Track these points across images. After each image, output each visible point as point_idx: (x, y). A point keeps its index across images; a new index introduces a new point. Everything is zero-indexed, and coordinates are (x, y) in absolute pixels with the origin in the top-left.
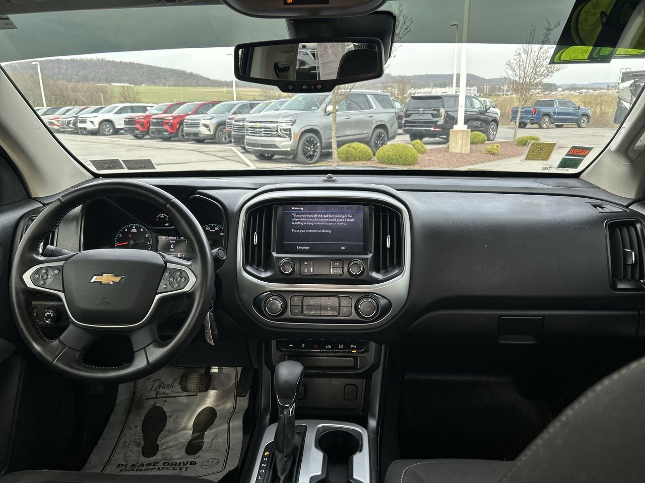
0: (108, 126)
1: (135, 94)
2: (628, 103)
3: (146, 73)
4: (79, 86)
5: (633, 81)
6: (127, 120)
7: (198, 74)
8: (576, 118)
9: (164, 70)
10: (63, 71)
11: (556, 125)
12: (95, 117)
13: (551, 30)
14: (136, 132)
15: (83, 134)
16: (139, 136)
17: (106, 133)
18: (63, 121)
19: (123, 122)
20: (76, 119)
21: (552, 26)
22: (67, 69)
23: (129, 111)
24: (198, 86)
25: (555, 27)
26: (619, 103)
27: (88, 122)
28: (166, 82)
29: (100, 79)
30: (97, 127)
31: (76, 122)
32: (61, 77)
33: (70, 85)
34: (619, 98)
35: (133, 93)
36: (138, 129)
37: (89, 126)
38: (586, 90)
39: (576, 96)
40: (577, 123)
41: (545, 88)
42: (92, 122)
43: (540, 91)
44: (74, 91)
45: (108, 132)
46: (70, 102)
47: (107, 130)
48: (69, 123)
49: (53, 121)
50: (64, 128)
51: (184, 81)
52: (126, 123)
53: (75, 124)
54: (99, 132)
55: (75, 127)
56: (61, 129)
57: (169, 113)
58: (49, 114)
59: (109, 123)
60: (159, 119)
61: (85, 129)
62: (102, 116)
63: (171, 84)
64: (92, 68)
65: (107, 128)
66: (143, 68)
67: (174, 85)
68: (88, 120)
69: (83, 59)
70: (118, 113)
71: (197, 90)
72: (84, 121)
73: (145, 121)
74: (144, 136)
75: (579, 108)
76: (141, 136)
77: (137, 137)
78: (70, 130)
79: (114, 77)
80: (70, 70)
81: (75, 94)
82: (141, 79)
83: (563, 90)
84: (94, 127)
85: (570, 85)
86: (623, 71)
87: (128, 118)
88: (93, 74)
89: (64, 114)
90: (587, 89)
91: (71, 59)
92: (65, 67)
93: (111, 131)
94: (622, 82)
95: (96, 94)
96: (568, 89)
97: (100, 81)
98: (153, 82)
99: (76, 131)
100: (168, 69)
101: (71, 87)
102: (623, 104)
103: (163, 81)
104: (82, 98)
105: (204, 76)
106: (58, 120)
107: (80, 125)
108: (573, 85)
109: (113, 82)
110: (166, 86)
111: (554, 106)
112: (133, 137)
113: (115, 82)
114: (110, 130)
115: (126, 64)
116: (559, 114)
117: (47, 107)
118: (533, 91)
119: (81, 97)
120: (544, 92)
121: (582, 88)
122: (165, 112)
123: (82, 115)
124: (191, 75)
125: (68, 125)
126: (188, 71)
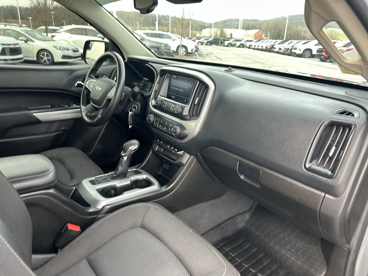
0: (308, 52)
1: (336, 35)
6: (319, 49)
14: (322, 57)
15: (294, 56)
16: (323, 59)
17: (306, 56)
20: (292, 48)
27: (298, 49)
30: (302, 52)
31: (292, 49)
35: (336, 34)
36: (323, 55)
37: (298, 52)
42: (300, 50)
45: (307, 56)
48: (288, 49)
49: (282, 48)
52: (318, 51)
53: (291, 50)
54: (302, 55)
55: (291, 51)
56: (284, 53)
61: (295, 53)
65: (308, 54)
72: (296, 49)
74: (326, 60)
76: (325, 60)
77: (322, 60)
78: (288, 53)
84: (300, 53)
89: (288, 44)
93: (309, 55)
99: (291, 54)
106: (285, 47)
107: (293, 51)
112: (319, 60)
123: (296, 46)
125: (287, 51)
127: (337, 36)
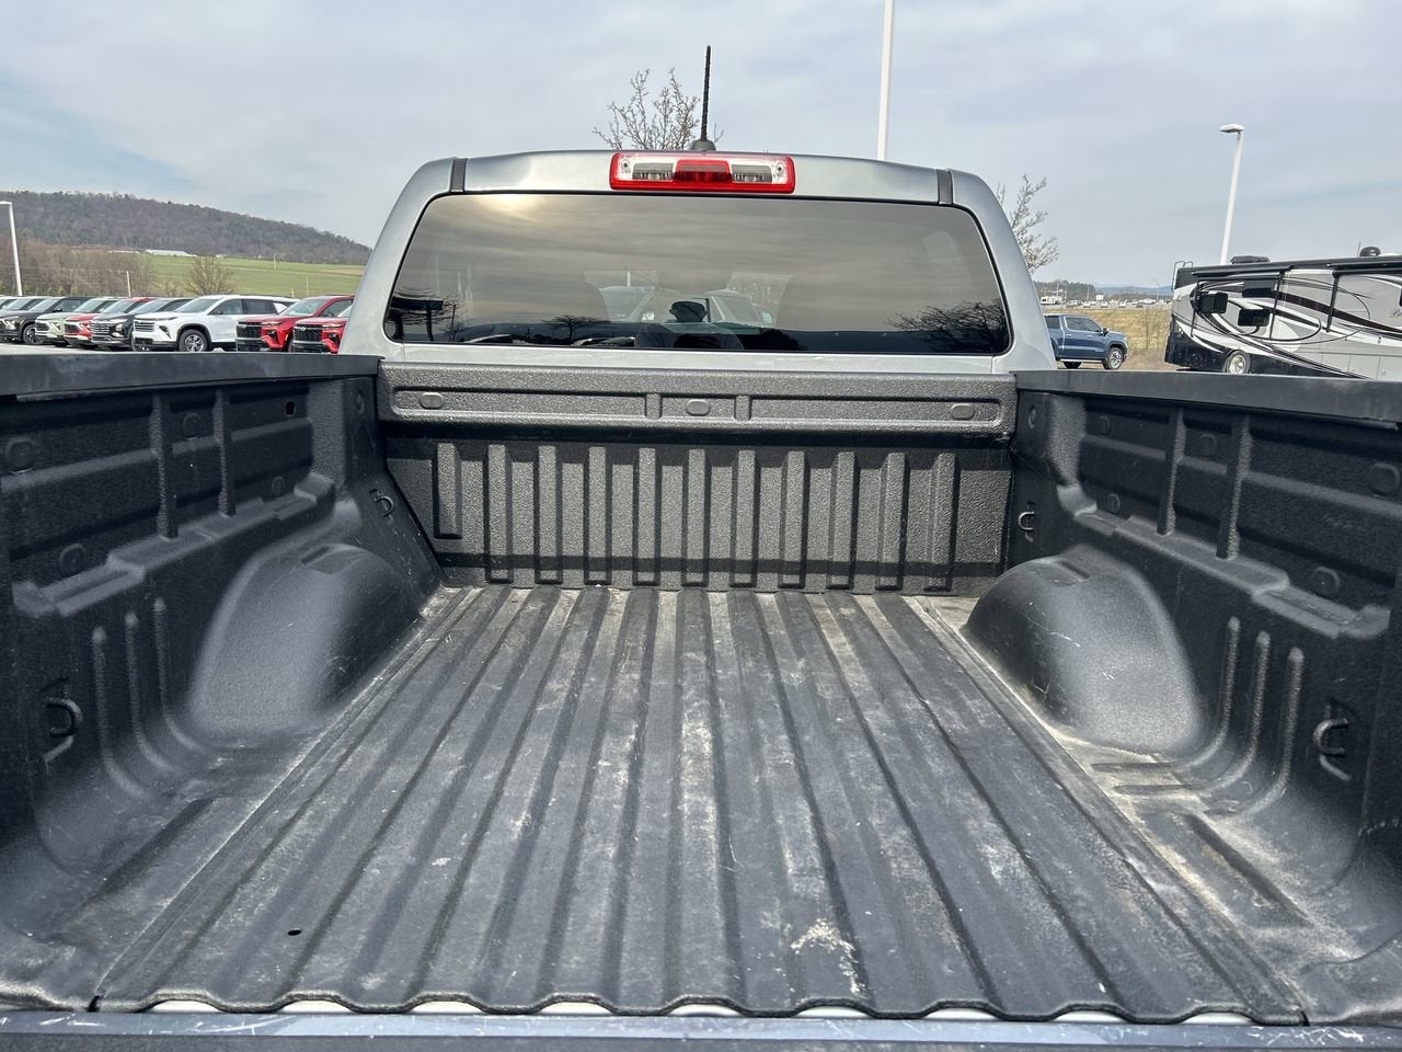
0: (196, 337)
2: (1188, 325)
3: (226, 231)
4: (73, 252)
5: (1196, 285)
6: (241, 326)
7: (342, 236)
8: (1102, 350)
9: (268, 226)
10: (35, 218)
11: (1065, 363)
12: (171, 319)
13: (1031, 193)
14: (263, 349)
17: (192, 348)
18: (99, 326)
19: (235, 332)
20: (129, 322)
21: (1033, 187)
22: (46, 215)
23: (239, 310)
24: (343, 262)
25: (1037, 189)
26: (1173, 325)
27: (156, 328)
28: (271, 250)
29: (121, 239)
30: (174, 338)
31: (129, 328)
32: (31, 232)
33: (53, 250)
34: (1173, 315)
36: (265, 345)
37: (158, 336)
38: (1150, 301)
39: (1129, 312)
40: (1103, 360)
41: (1072, 292)
42: (164, 329)
43: (1060, 299)
44: (62, 264)
45: (195, 349)
46: (54, 286)
47: (194, 345)
48: (113, 329)
49: (77, 324)
50: (102, 339)
51: (310, 251)
52: (241, 332)
53: (126, 331)
54: (178, 348)
55: (126, 337)
56: (94, 341)
57: (326, 316)
58: (61, 311)
59: (198, 332)
60: (313, 326)
61: (147, 341)
62: (183, 318)
63: (281, 256)
64: (103, 215)
65: (194, 341)
66: (219, 219)
67: (291, 260)
68: (157, 324)
69: (84, 194)
70: (217, 312)
71: (340, 271)
72: (147, 327)
73: (279, 329)
75: (1106, 333)
78: (115, 342)
79: (151, 237)
80: (51, 217)
81: (64, 269)
82: (213, 243)
83: (1105, 299)
84: (168, 339)
85: (1121, 290)
86: (1180, 266)
87: (248, 323)
88: (103, 227)
89: (96, 311)
90: (1154, 298)
91: (56, 193)
92: (41, 209)
94: (1177, 287)
95: (111, 271)
96: (1116, 297)
97: (119, 243)
98: (241, 251)
99: (129, 345)
100: (276, 223)
101: (55, 255)
102: (1179, 327)
103: (265, 248)
104: (81, 279)
105: (357, 242)
106: (87, 322)
107: (138, 334)
108: (1128, 288)
109: (149, 247)
110: (272, 260)
111: (1059, 327)
113: (155, 247)
114: (199, 345)
115: (181, 208)
116: (1069, 342)
117: (24, 295)
118: (1046, 298)
119: (77, 276)
120: (1069, 299)
121: (1144, 297)
122: (320, 314)
123: (142, 314)
124: (328, 237)
125: (110, 334)
126: (321, 229)
127: (224, 279)
